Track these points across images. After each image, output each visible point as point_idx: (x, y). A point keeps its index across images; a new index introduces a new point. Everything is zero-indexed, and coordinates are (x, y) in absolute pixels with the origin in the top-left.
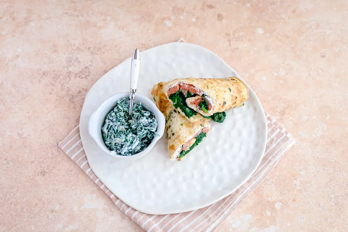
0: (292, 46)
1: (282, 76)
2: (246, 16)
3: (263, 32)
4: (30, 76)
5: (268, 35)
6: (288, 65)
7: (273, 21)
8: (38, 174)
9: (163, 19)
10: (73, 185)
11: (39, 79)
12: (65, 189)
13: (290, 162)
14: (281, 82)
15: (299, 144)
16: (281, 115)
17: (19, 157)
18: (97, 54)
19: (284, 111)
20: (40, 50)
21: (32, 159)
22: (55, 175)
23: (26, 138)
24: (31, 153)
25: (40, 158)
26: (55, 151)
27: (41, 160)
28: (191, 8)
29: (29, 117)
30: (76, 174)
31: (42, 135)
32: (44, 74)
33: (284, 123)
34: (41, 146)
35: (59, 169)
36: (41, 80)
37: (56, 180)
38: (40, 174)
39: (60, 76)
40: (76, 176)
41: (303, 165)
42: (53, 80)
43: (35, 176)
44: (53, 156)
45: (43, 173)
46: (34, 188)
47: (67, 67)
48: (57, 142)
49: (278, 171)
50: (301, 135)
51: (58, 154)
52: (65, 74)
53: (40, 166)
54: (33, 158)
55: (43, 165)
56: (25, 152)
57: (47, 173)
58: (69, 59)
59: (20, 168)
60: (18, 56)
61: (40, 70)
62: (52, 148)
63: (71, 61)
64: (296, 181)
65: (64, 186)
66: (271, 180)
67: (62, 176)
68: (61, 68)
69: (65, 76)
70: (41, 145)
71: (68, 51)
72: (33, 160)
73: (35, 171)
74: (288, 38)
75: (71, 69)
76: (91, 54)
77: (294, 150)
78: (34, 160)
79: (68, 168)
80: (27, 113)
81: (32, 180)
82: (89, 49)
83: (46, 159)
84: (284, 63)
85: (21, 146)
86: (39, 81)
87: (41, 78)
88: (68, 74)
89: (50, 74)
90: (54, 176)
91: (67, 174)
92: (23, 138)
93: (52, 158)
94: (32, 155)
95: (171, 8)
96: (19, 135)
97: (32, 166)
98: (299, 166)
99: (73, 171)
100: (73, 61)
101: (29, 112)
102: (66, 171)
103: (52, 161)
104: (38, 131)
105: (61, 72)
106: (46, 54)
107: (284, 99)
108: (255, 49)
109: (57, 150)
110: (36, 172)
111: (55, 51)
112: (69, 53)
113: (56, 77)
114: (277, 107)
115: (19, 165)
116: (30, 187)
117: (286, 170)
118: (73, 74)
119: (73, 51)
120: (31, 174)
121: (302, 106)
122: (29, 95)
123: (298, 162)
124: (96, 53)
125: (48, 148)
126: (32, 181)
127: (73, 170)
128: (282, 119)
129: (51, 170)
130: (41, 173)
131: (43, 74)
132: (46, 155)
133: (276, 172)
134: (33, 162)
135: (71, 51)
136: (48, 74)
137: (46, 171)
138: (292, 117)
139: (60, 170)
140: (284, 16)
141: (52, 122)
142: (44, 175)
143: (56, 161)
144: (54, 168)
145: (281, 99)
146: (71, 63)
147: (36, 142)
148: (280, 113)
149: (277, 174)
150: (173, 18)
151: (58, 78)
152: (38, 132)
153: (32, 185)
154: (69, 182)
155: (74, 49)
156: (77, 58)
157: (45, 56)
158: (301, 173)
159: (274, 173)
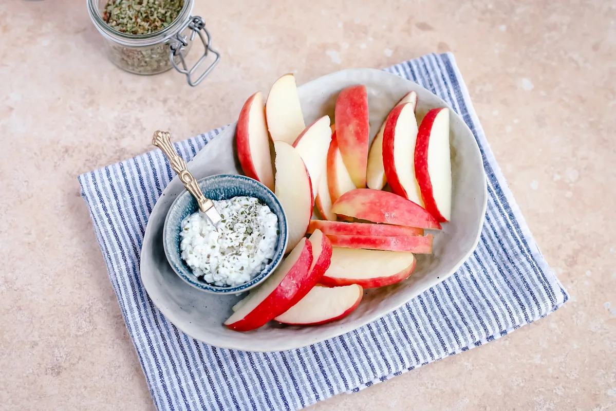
0: (591, 119)
1: (571, 182)
2: (497, 51)
3: (533, 87)
4: (35, 154)
5: (543, 93)
6: (582, 159)
7: (554, 64)
8: (46, 370)
9: (324, 47)
10: (121, 399)
11: (56, 163)
12: (105, 408)
13: (587, 369)
14: (569, 194)
15: (605, 329)
16: (568, 266)
17: (5, 332)
18: (181, 114)
19: (573, 258)
20: (59, 99)
21: (33, 336)
22: (83, 376)
23: (22, 290)
24: (32, 322)
25: (51, 336)
26: (85, 321)
27: (54, 342)
28: (384, 27)
29: (29, 243)
30: (129, 375)
31: (58, 284)
32: (66, 151)
33: (574, 283)
34: (55, 308)
35: (92, 362)
36: (58, 163)
37: (85, 387)
38: (49, 371)
39: (101, 157)
40: (127, 379)
41: (613, 375)
42: (85, 165)
43: (38, 375)
44: (80, 333)
45: (57, 370)
46: (36, 401)
47: (116, 139)
48: (90, 302)
49: (560, 386)
50: (609, 310)
51: (91, 328)
52: (112, 154)
53: (49, 354)
54: (36, 334)
55: (57, 351)
56: (19, 320)
57: (65, 369)
58: (121, 122)
59: (6, 356)
60: (11, 109)
61: (58, 143)
62: (77, 315)
63: (126, 127)
64: (598, 408)
65: (102, 401)
66: (547, 406)
67: (97, 378)
68: (104, 140)
69: (111, 157)
70: (54, 306)
71: (119, 103)
72: (34, 340)
73: (40, 364)
74: (583, 101)
75: (125, 143)
76: (169, 113)
77: (594, 341)
78: (38, 339)
79: (112, 361)
80: (26, 234)
81: (32, 383)
82: (165, 101)
83: (64, 338)
84: (574, 155)
85: (9, 307)
86: (55, 166)
87: (60, 160)
88: (118, 154)
89: (80, 151)
90: (80, 377)
91: (108, 374)
92: (16, 289)
93: (77, 336)
94: (34, 327)
95: (340, 25)
96: (6, 282)
97: (34, 352)
98: (606, 377)
99: (121, 368)
100: (130, 126)
101: (29, 234)
102: (107, 368)
103: (76, 343)
104: (49, 277)
105: (103, 148)
106: (71, 109)
107: (575, 231)
108: (516, 121)
109: (88, 320)
110: (42, 366)
111: (91, 103)
112: (122, 109)
113: (91, 160)
114: (559, 247)
115: (5, 349)
116: (27, 399)
117: (579, 384)
118: (127, 154)
119: (129, 104)
120: (31, 372)
121: (612, 250)
122: (32, 196)
123: (603, 369)
124: (179, 112)
125: (69, 314)
126: (32, 387)
127: (121, 364)
128: (569, 275)
129: (74, 362)
130: (52, 370)
131: (64, 150)
132: (65, 330)
133: (556, 388)
134: (34, 344)
135: (126, 105)
136: (74, 151)
137: (63, 364)
138: (591, 271)
139: (93, 364)
140: (576, 56)
141: (79, 258)
142: (58, 373)
143: (85, 345)
144: (80, 358)
145: (569, 230)
146: (125, 131)
147: (44, 300)
148: (565, 261)
149: (560, 393)
150: (345, 46)
151: (96, 162)
152: (47, 278)
153: (32, 395)
154: (112, 393)
155: (132, 101)
156: (138, 120)
157: (70, 111)
158: (610, 392)
159: (552, 391)
